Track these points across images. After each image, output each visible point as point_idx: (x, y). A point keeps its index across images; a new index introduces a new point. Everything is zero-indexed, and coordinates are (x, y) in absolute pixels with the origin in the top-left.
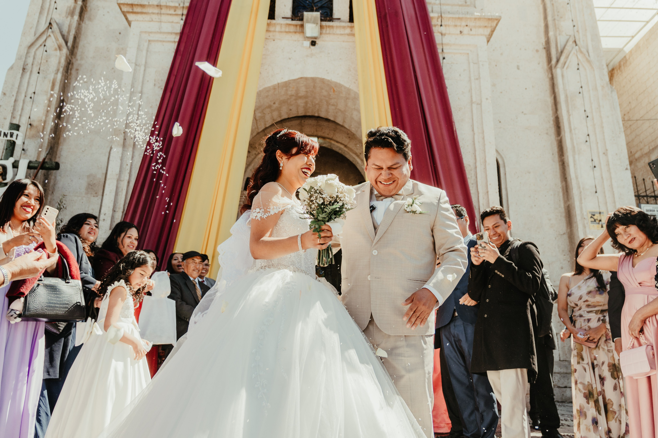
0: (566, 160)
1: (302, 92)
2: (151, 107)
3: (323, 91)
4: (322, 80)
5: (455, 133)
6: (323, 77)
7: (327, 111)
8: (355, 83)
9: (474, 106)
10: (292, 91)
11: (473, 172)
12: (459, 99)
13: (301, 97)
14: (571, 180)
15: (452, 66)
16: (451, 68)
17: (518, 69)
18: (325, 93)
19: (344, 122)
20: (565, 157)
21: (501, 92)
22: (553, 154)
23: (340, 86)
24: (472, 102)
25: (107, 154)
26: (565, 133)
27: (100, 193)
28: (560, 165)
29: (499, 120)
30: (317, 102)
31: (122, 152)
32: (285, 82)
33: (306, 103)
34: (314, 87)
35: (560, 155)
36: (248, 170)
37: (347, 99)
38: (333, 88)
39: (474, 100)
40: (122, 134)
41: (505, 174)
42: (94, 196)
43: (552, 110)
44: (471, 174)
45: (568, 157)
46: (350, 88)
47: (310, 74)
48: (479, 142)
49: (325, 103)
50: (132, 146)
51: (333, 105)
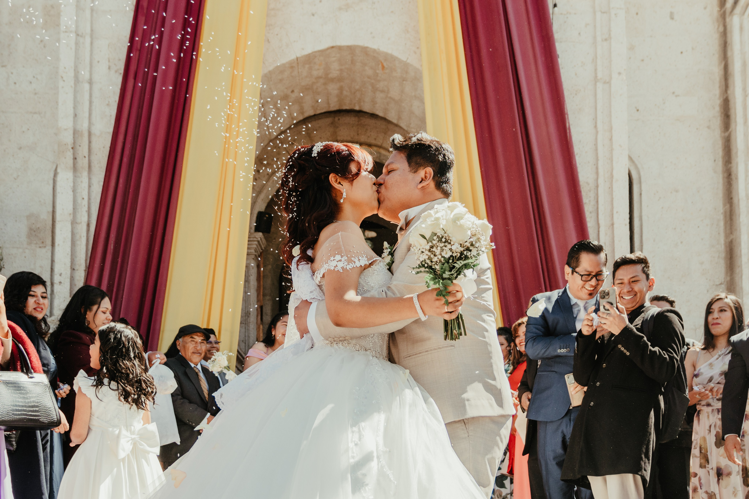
0: (734, 170)
1: (335, 71)
2: (108, 105)
3: (367, 68)
4: (365, 50)
5: (568, 131)
6: (366, 45)
7: (374, 102)
8: (415, 53)
9: (599, 85)
10: (318, 69)
11: (592, 194)
12: (576, 74)
13: (332, 80)
14: (739, 200)
15: (567, 18)
16: (565, 22)
17: (672, 18)
18: (369, 72)
19: (399, 118)
20: (733, 164)
21: (643, 60)
22: (715, 161)
23: (393, 59)
24: (596, 80)
25: (51, 182)
26: (736, 125)
27: (49, 242)
28: (724, 178)
29: (636, 108)
30: (357, 87)
31: (74, 179)
32: (307, 55)
33: (341, 89)
34: (353, 62)
35: (726, 162)
36: (259, 200)
37: (404, 80)
38: (381, 62)
39: (600, 75)
40: (69, 150)
41: (641, 194)
42: (40, 247)
43: (720, 87)
44: (590, 197)
45: (737, 164)
46: (408, 61)
47: (345, 41)
48: (603, 145)
49: (370, 88)
50: (87, 169)
51: (382, 91)
